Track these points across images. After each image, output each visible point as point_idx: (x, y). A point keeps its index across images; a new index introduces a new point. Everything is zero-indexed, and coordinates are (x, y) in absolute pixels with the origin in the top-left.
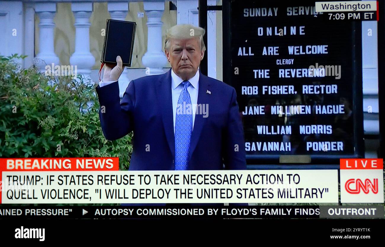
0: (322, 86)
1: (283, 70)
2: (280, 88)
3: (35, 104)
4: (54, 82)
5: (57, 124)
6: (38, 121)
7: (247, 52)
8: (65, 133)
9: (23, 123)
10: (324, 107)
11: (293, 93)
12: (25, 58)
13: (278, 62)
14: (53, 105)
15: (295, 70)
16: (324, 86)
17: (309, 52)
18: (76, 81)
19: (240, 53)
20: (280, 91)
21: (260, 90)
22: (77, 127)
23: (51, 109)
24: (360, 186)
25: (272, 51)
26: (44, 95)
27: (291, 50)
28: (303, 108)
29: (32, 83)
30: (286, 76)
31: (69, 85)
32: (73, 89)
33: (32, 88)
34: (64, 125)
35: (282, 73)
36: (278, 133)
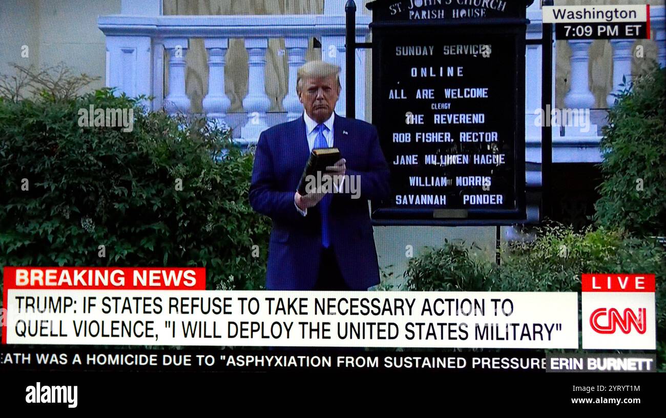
0: (481, 134)
1: (439, 116)
2: (435, 135)
3: (164, 151)
4: (185, 127)
5: (188, 173)
6: (167, 169)
7: (399, 95)
8: (197, 183)
9: (151, 171)
10: (483, 156)
11: (449, 141)
12: (154, 100)
13: (434, 106)
14: (184, 152)
15: (451, 115)
16: (483, 133)
17: (467, 95)
18: (209, 126)
19: (391, 96)
20: (435, 139)
21: (413, 137)
22: (210, 177)
23: (183, 157)
24: (615, 320)
25: (427, 94)
26: (175, 141)
27: (448, 93)
28: (459, 157)
29: (161, 128)
30: (442, 122)
31: (202, 130)
32: (206, 134)
33: (161, 133)
34: (197, 175)
35: (438, 119)
36: (433, 184)
